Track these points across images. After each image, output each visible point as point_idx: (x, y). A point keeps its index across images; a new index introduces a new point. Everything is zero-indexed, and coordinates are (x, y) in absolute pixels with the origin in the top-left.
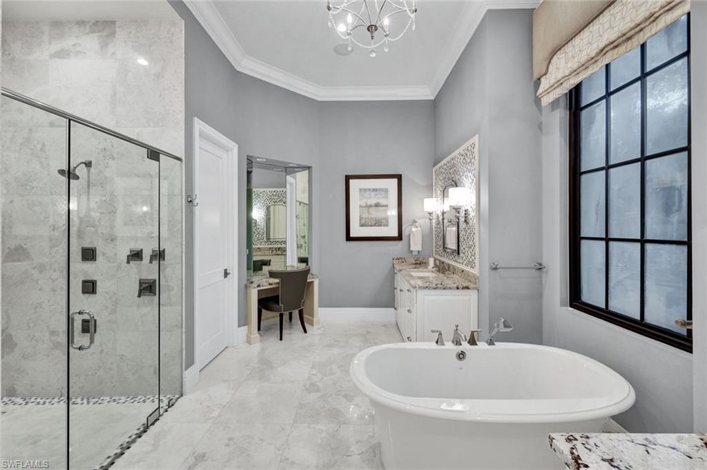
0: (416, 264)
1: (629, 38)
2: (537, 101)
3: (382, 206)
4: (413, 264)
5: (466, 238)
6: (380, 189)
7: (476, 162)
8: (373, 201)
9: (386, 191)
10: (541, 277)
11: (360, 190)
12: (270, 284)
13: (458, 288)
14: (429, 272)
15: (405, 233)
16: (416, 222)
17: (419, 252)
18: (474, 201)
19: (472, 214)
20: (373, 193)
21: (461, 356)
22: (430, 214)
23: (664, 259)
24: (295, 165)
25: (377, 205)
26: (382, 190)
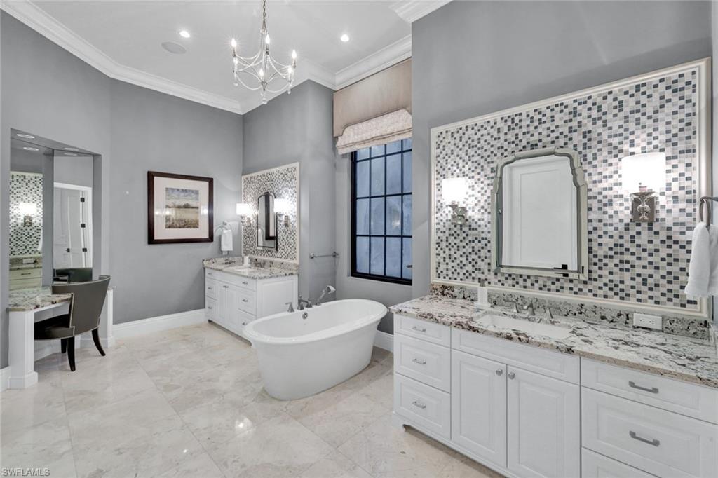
0: (226, 263)
1: (384, 138)
2: (334, 149)
3: (193, 208)
4: (223, 264)
5: (285, 238)
6: (190, 191)
7: (297, 181)
8: (183, 203)
9: (197, 192)
10: (335, 261)
11: (167, 189)
12: (53, 303)
13: (286, 275)
14: (245, 268)
15: (216, 235)
16: (226, 224)
17: (228, 252)
18: (296, 210)
19: (292, 219)
20: (182, 194)
21: (305, 316)
22: (242, 217)
23: (394, 243)
24: (77, 150)
25: (187, 206)
26: (192, 191)
